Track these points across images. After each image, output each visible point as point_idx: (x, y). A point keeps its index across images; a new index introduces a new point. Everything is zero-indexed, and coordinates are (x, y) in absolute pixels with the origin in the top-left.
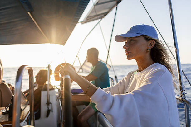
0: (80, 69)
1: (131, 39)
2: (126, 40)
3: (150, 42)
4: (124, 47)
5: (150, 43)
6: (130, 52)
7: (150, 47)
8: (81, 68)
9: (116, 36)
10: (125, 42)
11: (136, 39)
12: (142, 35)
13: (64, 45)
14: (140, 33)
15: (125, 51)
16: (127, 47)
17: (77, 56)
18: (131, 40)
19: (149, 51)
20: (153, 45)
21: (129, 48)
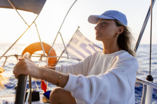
0: (63, 52)
3: (120, 27)
5: (120, 29)
7: (119, 33)
11: (109, 22)
12: (114, 19)
13: (38, 14)
17: (59, 32)
19: (118, 36)
20: (122, 31)
21: (100, 29)
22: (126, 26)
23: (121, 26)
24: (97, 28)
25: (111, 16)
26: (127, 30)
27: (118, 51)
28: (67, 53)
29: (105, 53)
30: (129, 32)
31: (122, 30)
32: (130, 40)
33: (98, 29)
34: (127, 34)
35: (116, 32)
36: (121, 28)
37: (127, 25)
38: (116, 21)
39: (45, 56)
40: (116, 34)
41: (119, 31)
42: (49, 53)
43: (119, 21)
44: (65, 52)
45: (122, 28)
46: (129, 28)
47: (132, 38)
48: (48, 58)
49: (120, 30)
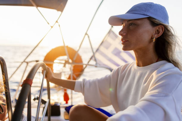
0: (91, 59)
1: (131, 22)
2: (124, 24)
3: (157, 28)
4: (120, 33)
5: (157, 30)
6: (128, 41)
7: (156, 36)
8: (93, 57)
9: (110, 18)
10: (122, 26)
11: (139, 22)
12: (147, 17)
13: (62, 11)
14: (146, 13)
15: (121, 39)
16: (124, 33)
17: (86, 34)
18: (131, 24)
19: (154, 41)
20: (161, 33)
21: (127, 35)
22: (166, 24)
23: (159, 26)
24: (122, 32)
25: (142, 13)
26: (168, 31)
27: (157, 61)
28: (95, 60)
29: (138, 65)
30: (172, 34)
31: (161, 31)
32: (173, 46)
33: (125, 34)
34: (169, 37)
35: (152, 36)
36: (159, 28)
37: (168, 23)
38: (150, 19)
39: (69, 63)
40: (152, 38)
41: (156, 34)
42: (75, 59)
43: (156, 19)
44: (93, 58)
45: (161, 28)
46: (172, 27)
47: (176, 44)
48: (73, 65)
49: (158, 32)
